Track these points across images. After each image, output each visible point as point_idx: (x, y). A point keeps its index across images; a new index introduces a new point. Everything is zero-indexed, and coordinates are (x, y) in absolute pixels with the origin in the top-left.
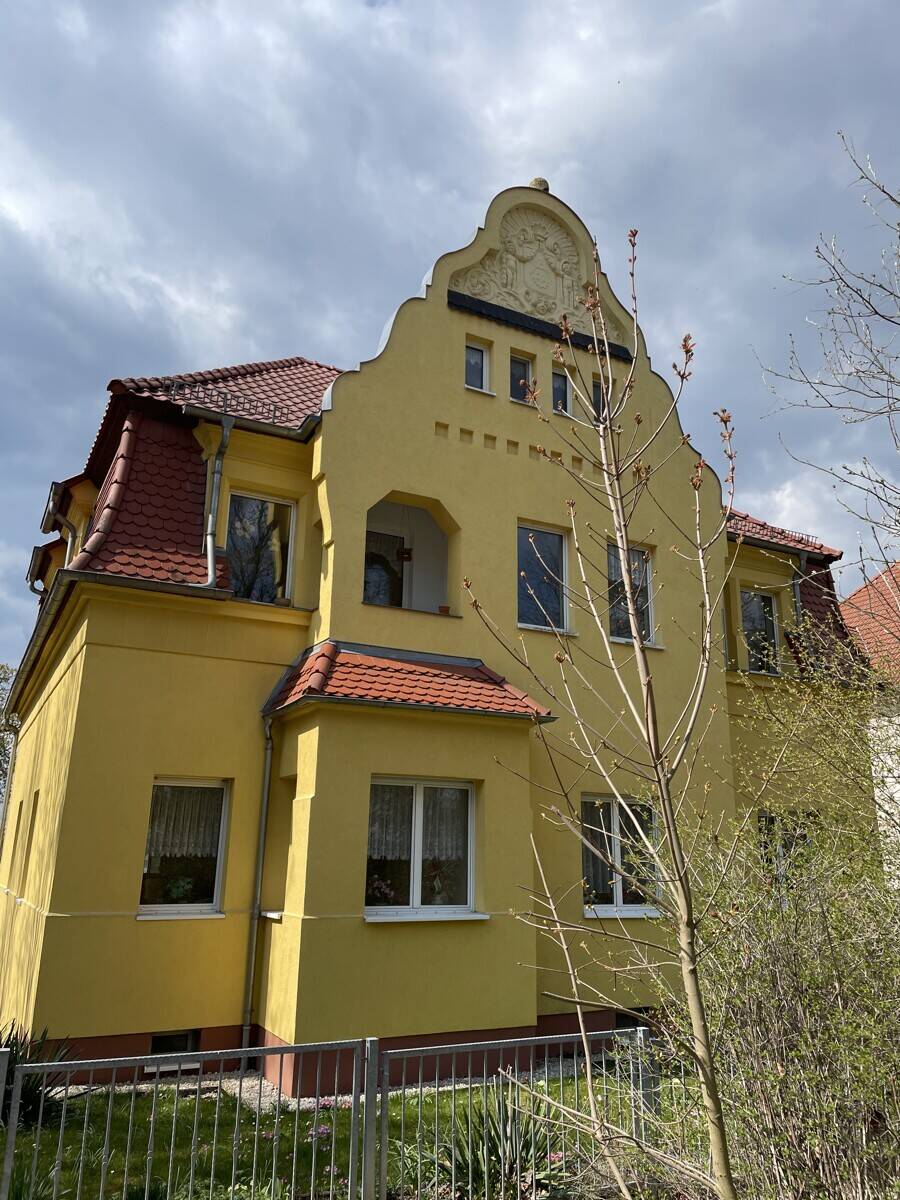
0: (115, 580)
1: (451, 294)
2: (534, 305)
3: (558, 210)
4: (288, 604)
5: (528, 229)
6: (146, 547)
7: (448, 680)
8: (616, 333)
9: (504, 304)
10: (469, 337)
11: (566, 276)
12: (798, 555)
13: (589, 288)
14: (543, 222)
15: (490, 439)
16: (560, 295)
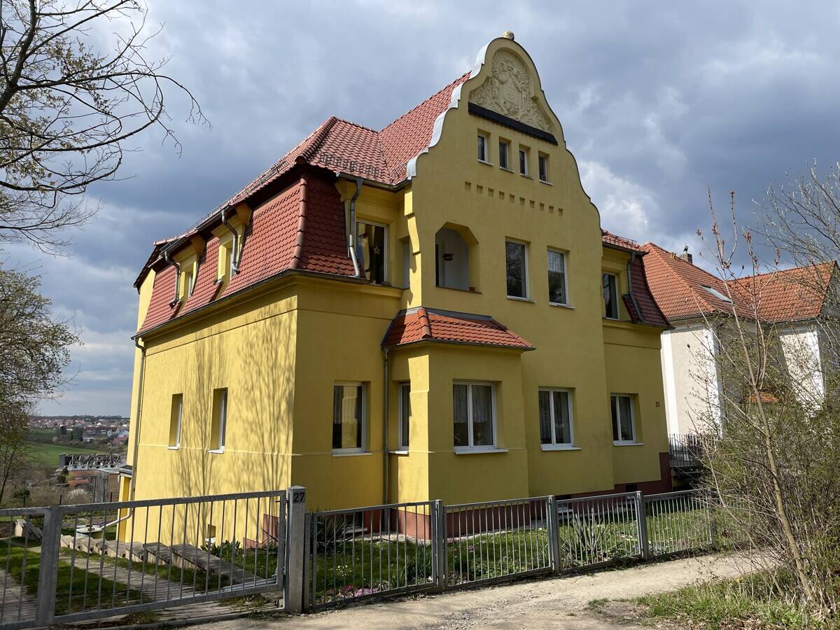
0: (311, 274)
1: (470, 105)
2: (508, 110)
3: (519, 52)
4: (389, 286)
5: (504, 63)
6: (322, 254)
7: (480, 329)
8: (547, 126)
9: (493, 110)
10: (479, 130)
11: (523, 92)
12: (631, 253)
13: (535, 99)
14: (511, 58)
15: (491, 191)
16: (520, 105)
